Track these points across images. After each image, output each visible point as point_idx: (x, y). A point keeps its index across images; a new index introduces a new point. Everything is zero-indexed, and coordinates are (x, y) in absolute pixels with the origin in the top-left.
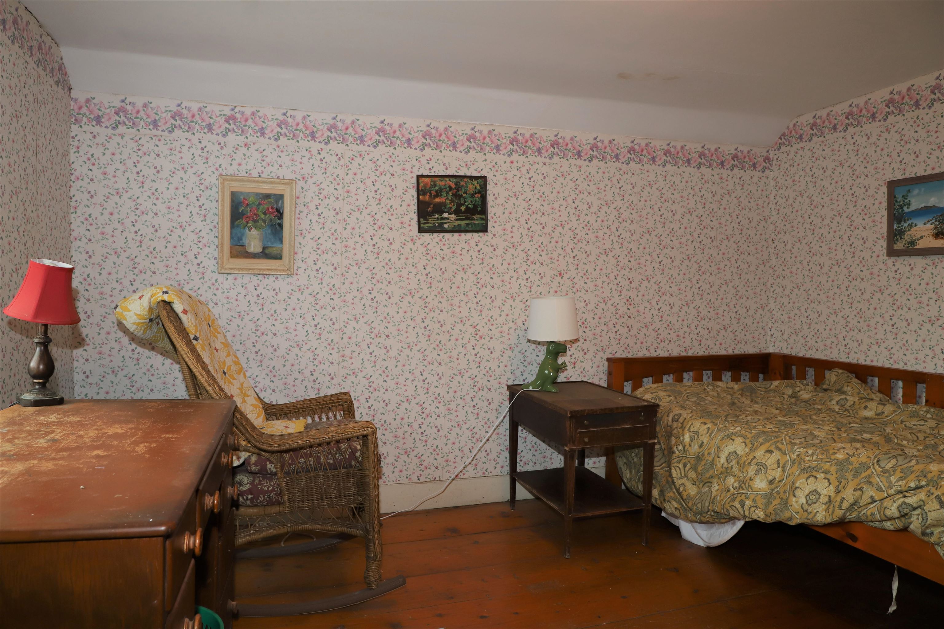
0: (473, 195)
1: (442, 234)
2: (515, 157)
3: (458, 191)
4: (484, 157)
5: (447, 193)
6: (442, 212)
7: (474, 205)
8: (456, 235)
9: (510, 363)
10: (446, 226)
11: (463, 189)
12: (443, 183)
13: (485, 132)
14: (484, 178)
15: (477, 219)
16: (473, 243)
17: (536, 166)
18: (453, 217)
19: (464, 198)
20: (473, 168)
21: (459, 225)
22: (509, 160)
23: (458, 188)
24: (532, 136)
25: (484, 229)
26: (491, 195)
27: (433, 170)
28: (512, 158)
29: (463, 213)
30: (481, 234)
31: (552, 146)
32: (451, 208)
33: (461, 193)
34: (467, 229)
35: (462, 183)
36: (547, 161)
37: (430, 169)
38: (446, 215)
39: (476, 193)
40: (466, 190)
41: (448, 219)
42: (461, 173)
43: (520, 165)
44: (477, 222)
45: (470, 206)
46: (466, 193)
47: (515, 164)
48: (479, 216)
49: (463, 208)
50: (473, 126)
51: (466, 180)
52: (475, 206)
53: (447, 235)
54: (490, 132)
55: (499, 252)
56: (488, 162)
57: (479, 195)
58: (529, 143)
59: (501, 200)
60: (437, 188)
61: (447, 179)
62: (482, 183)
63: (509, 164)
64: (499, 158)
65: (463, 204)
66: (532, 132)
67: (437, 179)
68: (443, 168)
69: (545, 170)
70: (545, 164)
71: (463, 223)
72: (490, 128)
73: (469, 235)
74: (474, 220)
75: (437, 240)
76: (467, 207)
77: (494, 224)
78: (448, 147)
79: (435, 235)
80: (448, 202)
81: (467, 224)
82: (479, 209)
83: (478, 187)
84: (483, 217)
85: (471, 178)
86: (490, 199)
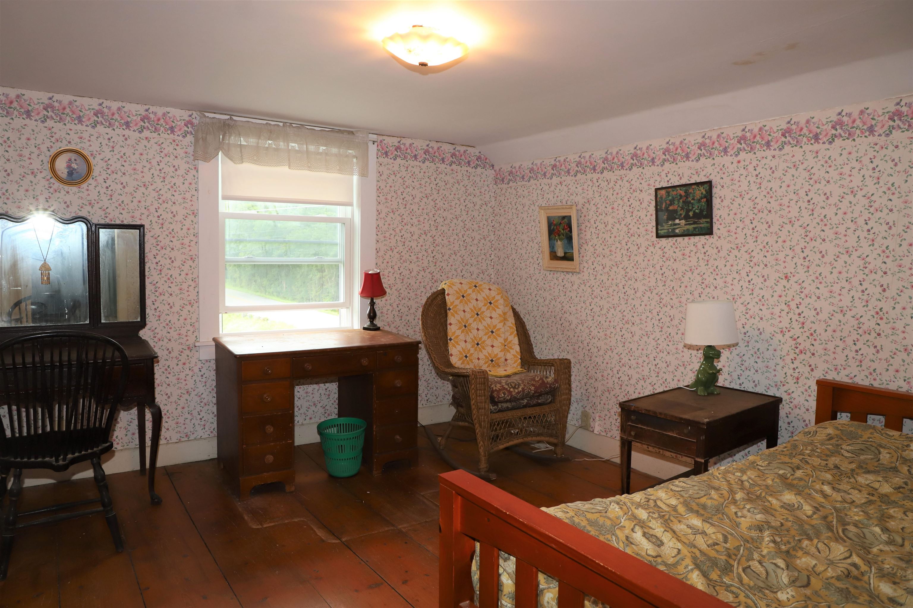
0: (699, 201)
1: (675, 238)
2: (742, 155)
3: (687, 198)
4: (713, 162)
5: (679, 201)
6: (674, 219)
7: (700, 209)
8: (686, 238)
9: (728, 364)
10: (677, 231)
11: (691, 195)
12: (675, 192)
13: (715, 137)
14: (710, 183)
15: (703, 223)
16: (700, 245)
17: (764, 161)
18: (683, 222)
19: (692, 204)
20: (702, 174)
21: (688, 230)
22: (736, 159)
23: (687, 195)
24: (761, 129)
25: (709, 232)
26: (718, 198)
27: (670, 182)
28: (739, 158)
29: (690, 218)
30: (707, 237)
31: (783, 135)
32: (681, 214)
33: (690, 199)
34: (695, 232)
35: (691, 191)
36: (777, 153)
37: (668, 181)
38: (677, 221)
39: (702, 198)
40: (694, 196)
41: (679, 224)
42: (693, 181)
43: (747, 163)
44: (703, 226)
45: (697, 211)
46: (693, 199)
47: (742, 163)
48: (704, 220)
49: (691, 214)
50: (704, 134)
51: (694, 187)
52: (701, 211)
53: (680, 239)
54: (719, 136)
55: (723, 253)
56: (716, 166)
57: (705, 200)
58: (758, 138)
59: (726, 203)
60: (670, 198)
61: (678, 189)
62: (708, 188)
63: (735, 164)
64: (726, 160)
65: (691, 210)
66: (761, 125)
67: (670, 190)
68: (678, 178)
69: (773, 164)
70: (774, 157)
71: (691, 227)
72: (719, 132)
73: (697, 238)
74: (701, 223)
75: (671, 244)
76: (694, 212)
77: (719, 227)
78: (682, 159)
79: (670, 239)
80: (679, 209)
81: (695, 228)
82: (705, 213)
83: (704, 193)
84: (708, 220)
85: (697, 184)
86: (716, 202)
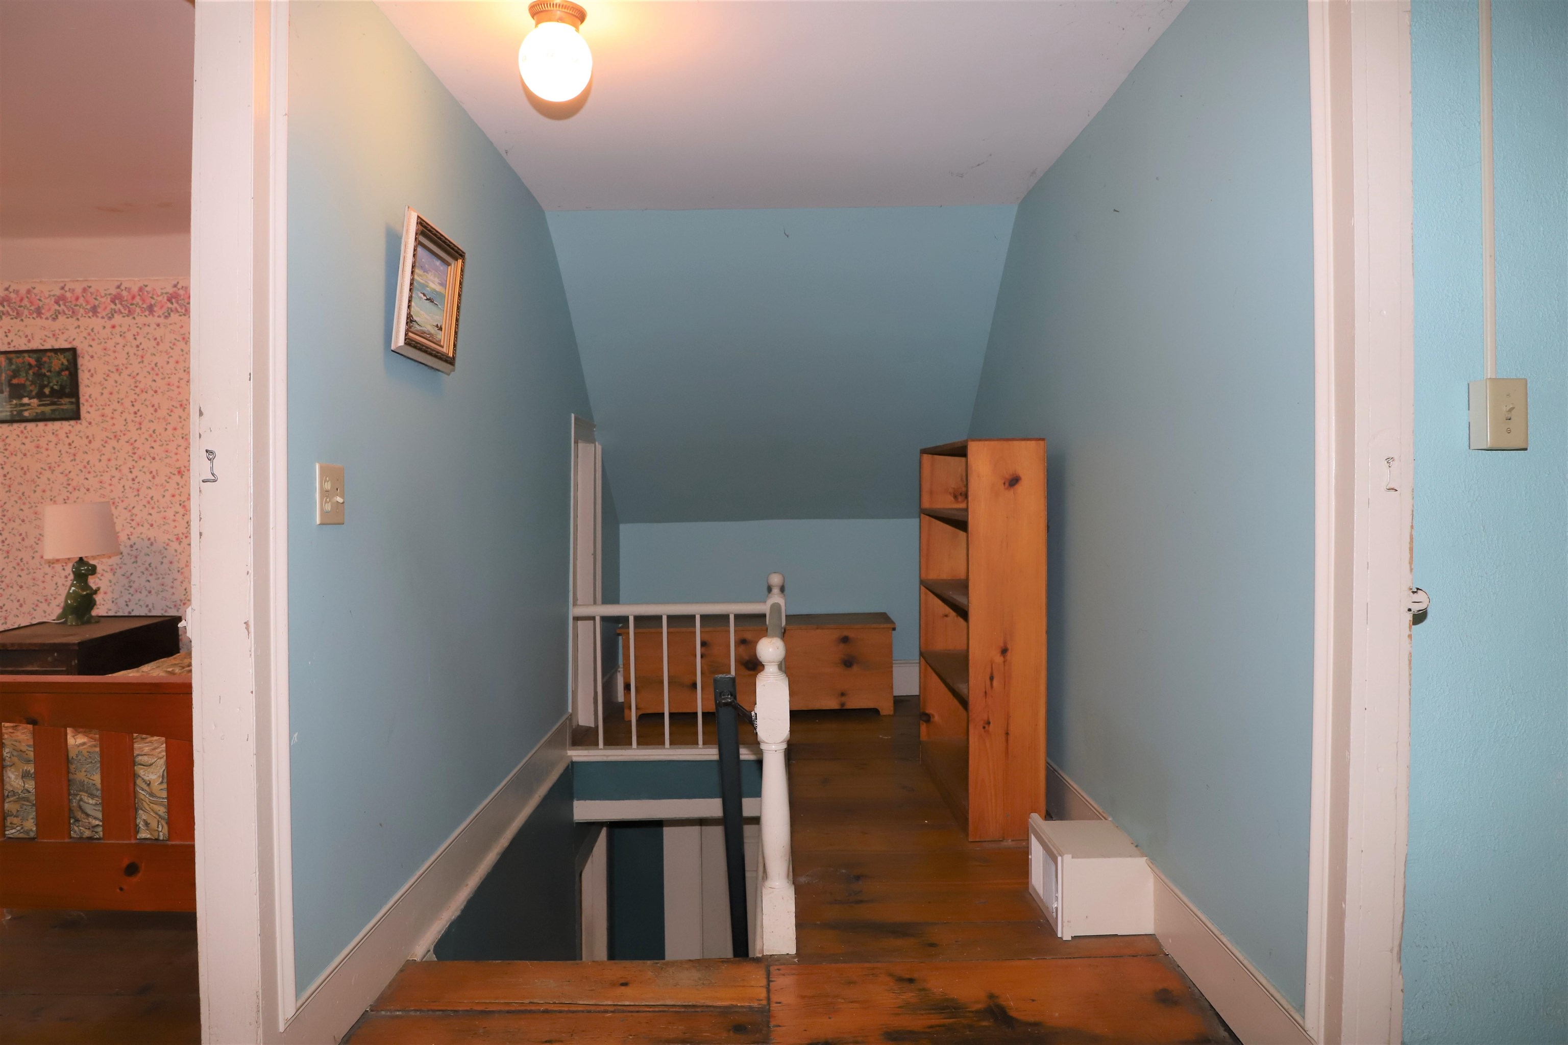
0: (59, 373)
1: (24, 425)
2: (117, 319)
3: (40, 368)
4: (76, 323)
5: (27, 373)
6: (21, 397)
7: (61, 385)
8: (41, 425)
9: (110, 589)
10: (26, 414)
11: (46, 366)
12: (20, 360)
13: (79, 291)
14: (73, 351)
15: (66, 404)
16: (62, 435)
17: (146, 329)
18: (35, 402)
19: (49, 377)
20: (62, 338)
21: (43, 412)
22: (109, 324)
23: (40, 364)
24: (141, 289)
25: (75, 416)
26: (86, 372)
27: (12, 344)
28: (113, 322)
29: (46, 396)
30: (72, 422)
31: (169, 300)
32: (31, 391)
33: (44, 371)
34: (53, 416)
35: (45, 359)
36: (161, 320)
37: (9, 344)
38: (26, 400)
39: (62, 370)
40: (50, 367)
41: (29, 405)
42: (48, 346)
43: (124, 329)
44: (65, 407)
45: (56, 387)
46: (50, 371)
47: (118, 329)
48: (67, 400)
49: (47, 391)
50: (62, 285)
51: (49, 354)
52: (62, 387)
53: (30, 426)
54: (85, 290)
55: (96, 444)
56: (82, 329)
57: (67, 373)
58: (138, 299)
59: (99, 377)
60: (13, 367)
61: (26, 355)
62: (71, 357)
63: (108, 330)
64: (96, 323)
65: (46, 386)
66: (141, 284)
67: (13, 356)
68: (24, 340)
69: (158, 333)
70: (158, 325)
71: (48, 409)
72: (85, 285)
73: (57, 424)
74: (62, 404)
75: (18, 432)
76: (52, 388)
77: (90, 409)
78: (31, 314)
79: (15, 425)
80: (28, 383)
81: (53, 411)
82: (67, 390)
83: (66, 363)
84: (74, 400)
85: (55, 351)
86: (84, 377)
